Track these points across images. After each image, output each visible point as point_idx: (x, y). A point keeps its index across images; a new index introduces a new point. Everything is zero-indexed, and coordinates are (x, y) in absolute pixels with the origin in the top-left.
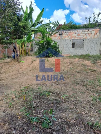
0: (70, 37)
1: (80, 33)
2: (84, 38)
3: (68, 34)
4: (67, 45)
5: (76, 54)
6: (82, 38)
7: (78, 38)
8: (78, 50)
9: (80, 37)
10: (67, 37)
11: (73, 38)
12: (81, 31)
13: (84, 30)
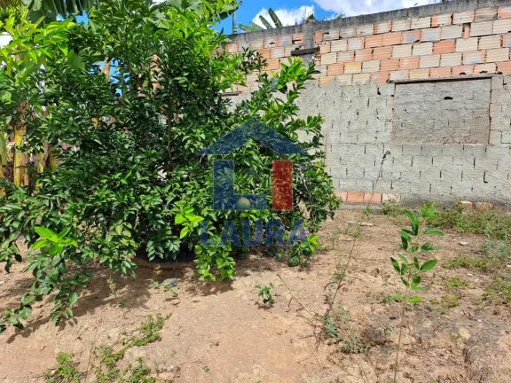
0: (373, 66)
1: (456, 32)
2: (491, 69)
3: (356, 44)
4: (354, 127)
5: (424, 193)
6: (469, 72)
7: (435, 76)
8: (439, 164)
9: (451, 61)
10: (350, 69)
11: (395, 77)
12: (463, 16)
13: (488, 12)
